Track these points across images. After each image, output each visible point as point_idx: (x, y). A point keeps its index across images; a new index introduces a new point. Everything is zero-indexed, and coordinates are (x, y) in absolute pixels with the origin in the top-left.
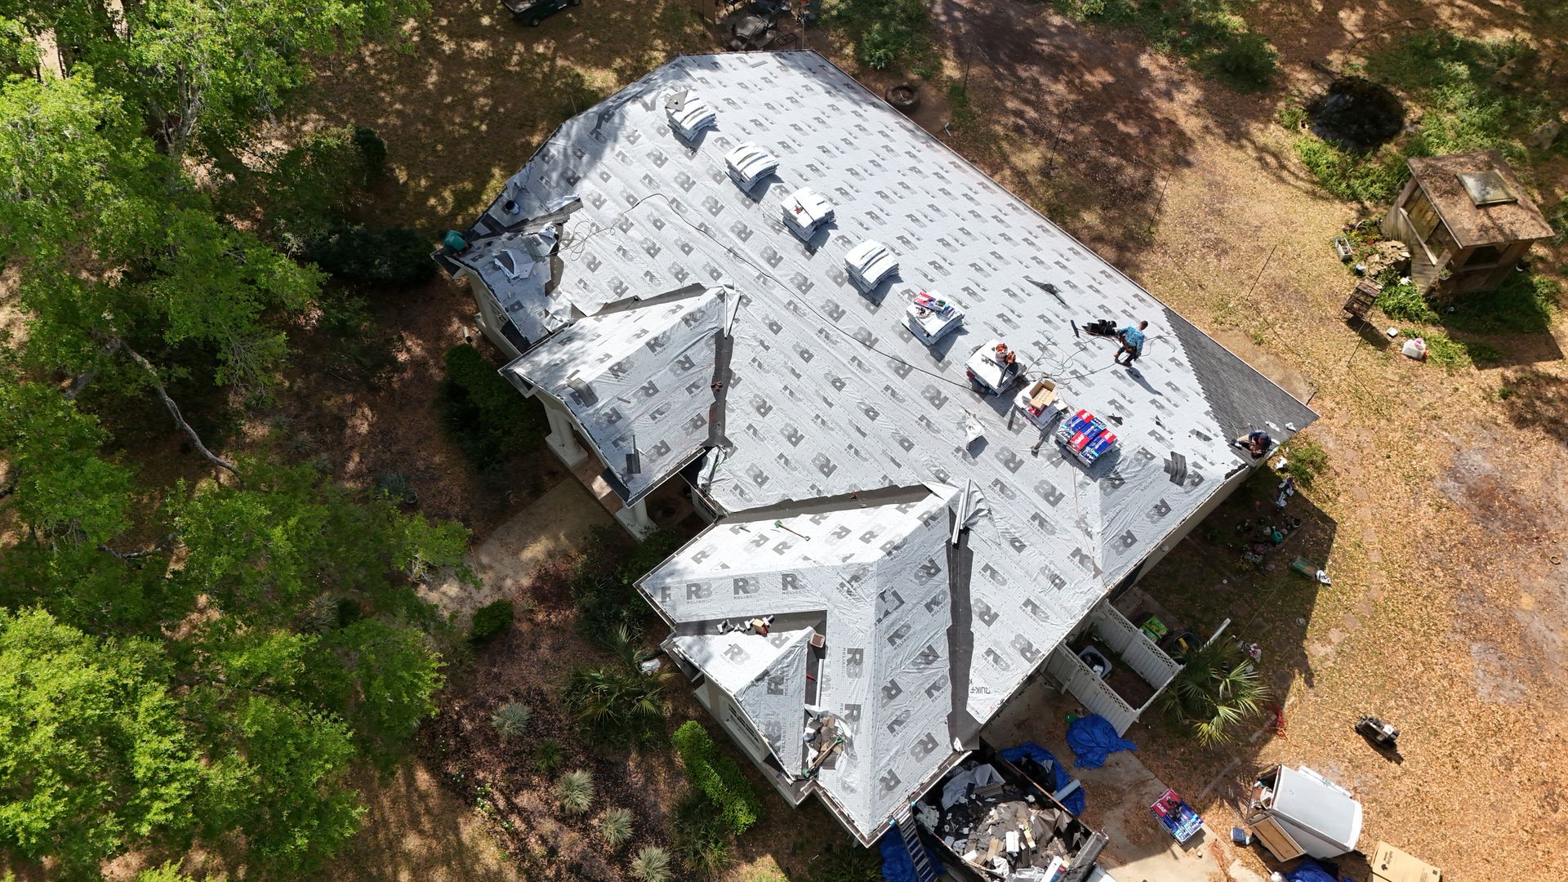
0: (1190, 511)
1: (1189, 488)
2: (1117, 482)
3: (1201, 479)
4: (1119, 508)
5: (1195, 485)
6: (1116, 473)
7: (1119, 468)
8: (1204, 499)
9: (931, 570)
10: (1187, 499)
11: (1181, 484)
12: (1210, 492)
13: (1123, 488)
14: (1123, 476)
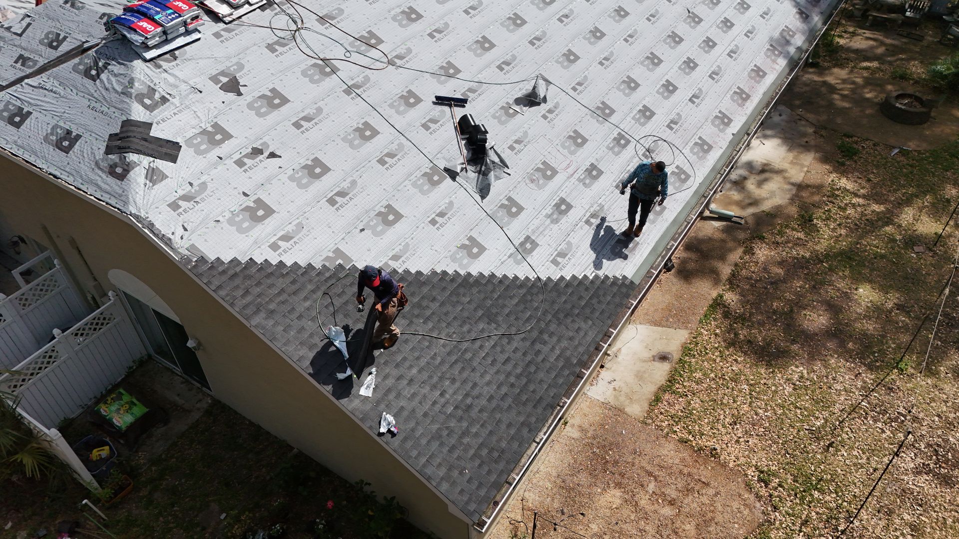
0: (70, 180)
1: (104, 164)
2: (94, 72)
3: (122, 177)
4: (60, 90)
5: (112, 173)
6: (105, 66)
7: (115, 67)
8: (91, 193)
9: (54, 42)
10: (85, 169)
11: (109, 151)
12: (106, 197)
13: (88, 82)
14: (103, 76)
